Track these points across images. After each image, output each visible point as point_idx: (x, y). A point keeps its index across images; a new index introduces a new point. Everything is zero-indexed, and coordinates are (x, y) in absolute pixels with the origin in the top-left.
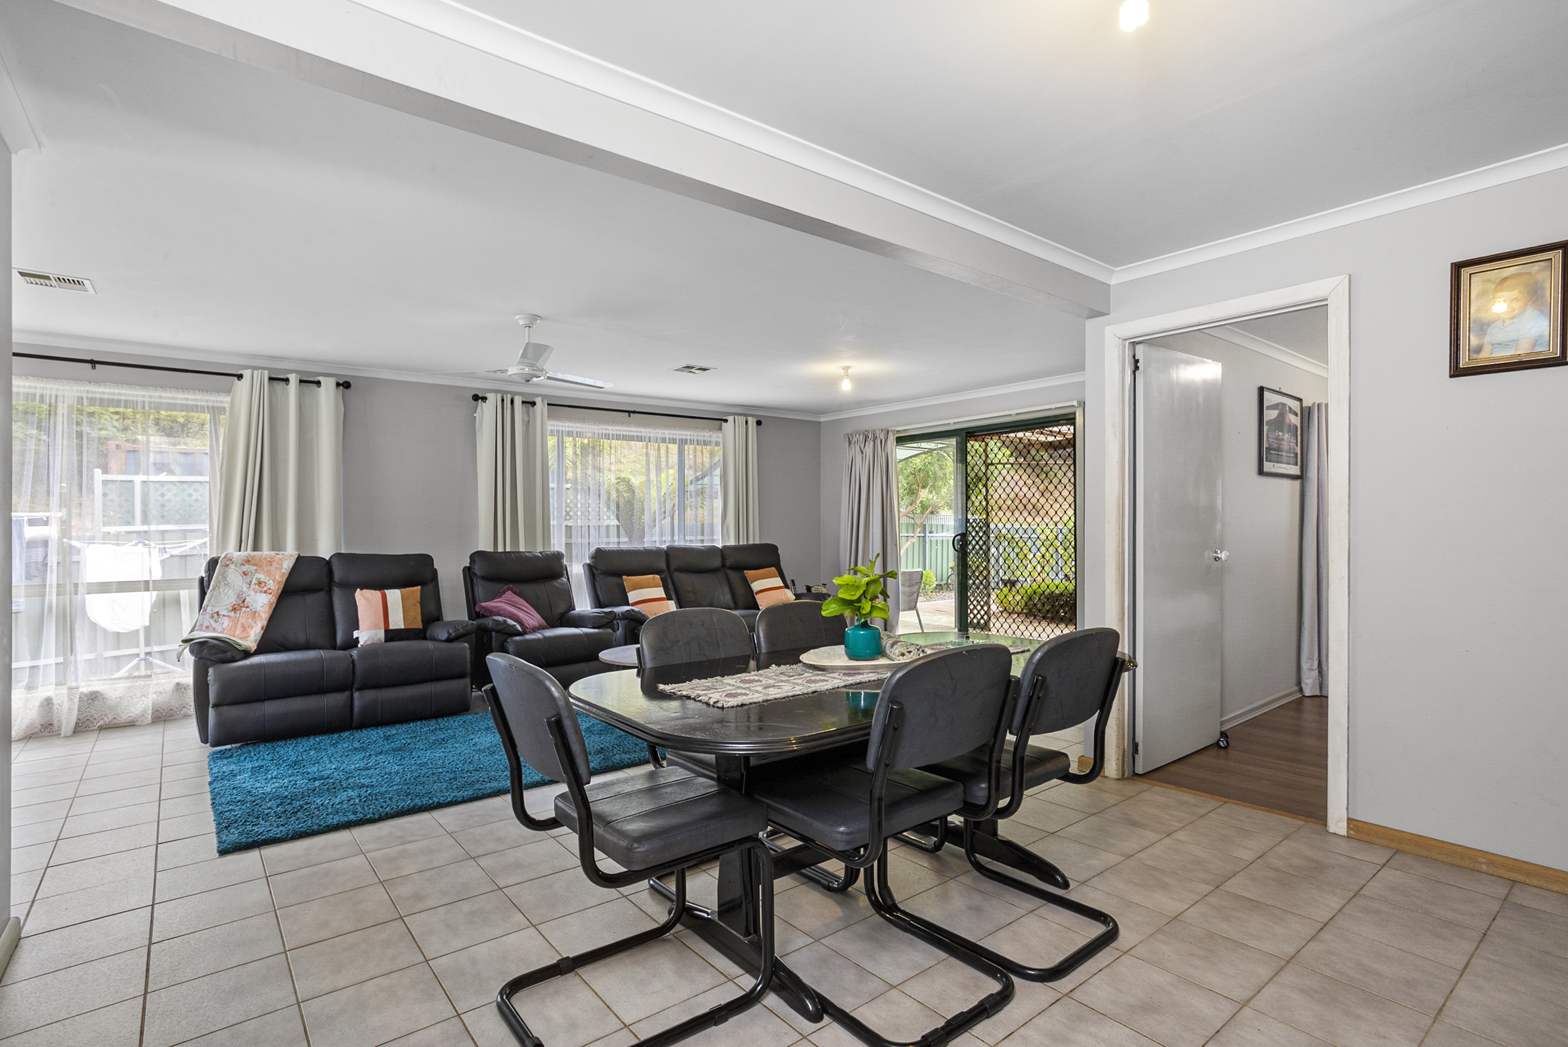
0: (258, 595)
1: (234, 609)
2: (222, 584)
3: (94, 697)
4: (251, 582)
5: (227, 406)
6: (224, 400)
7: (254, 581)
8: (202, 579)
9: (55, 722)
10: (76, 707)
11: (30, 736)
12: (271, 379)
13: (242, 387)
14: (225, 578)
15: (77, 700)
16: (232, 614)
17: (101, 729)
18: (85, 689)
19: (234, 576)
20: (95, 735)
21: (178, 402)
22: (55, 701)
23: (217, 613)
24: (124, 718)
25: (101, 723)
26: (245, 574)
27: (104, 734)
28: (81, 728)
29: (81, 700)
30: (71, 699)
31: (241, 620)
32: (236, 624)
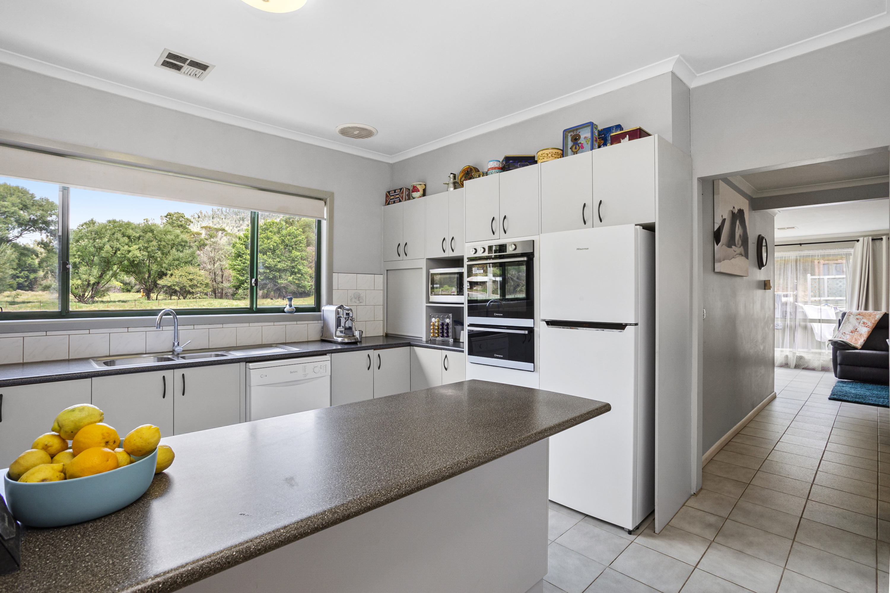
0: (863, 327)
1: (852, 332)
2: (847, 322)
3: (801, 358)
4: (860, 322)
5: (852, 253)
6: (851, 251)
7: (862, 322)
8: (840, 320)
9: (789, 363)
10: (795, 359)
11: (781, 366)
12: (873, 240)
13: (859, 245)
14: (848, 320)
15: (795, 357)
16: (851, 334)
17: (803, 369)
18: (798, 354)
19: (852, 319)
20: (801, 370)
21: (832, 253)
22: (789, 357)
23: (845, 333)
24: (811, 367)
25: (803, 367)
26: (857, 319)
27: (804, 370)
28: (797, 367)
29: (797, 358)
30: (793, 357)
31: (855, 337)
32: (853, 338)
